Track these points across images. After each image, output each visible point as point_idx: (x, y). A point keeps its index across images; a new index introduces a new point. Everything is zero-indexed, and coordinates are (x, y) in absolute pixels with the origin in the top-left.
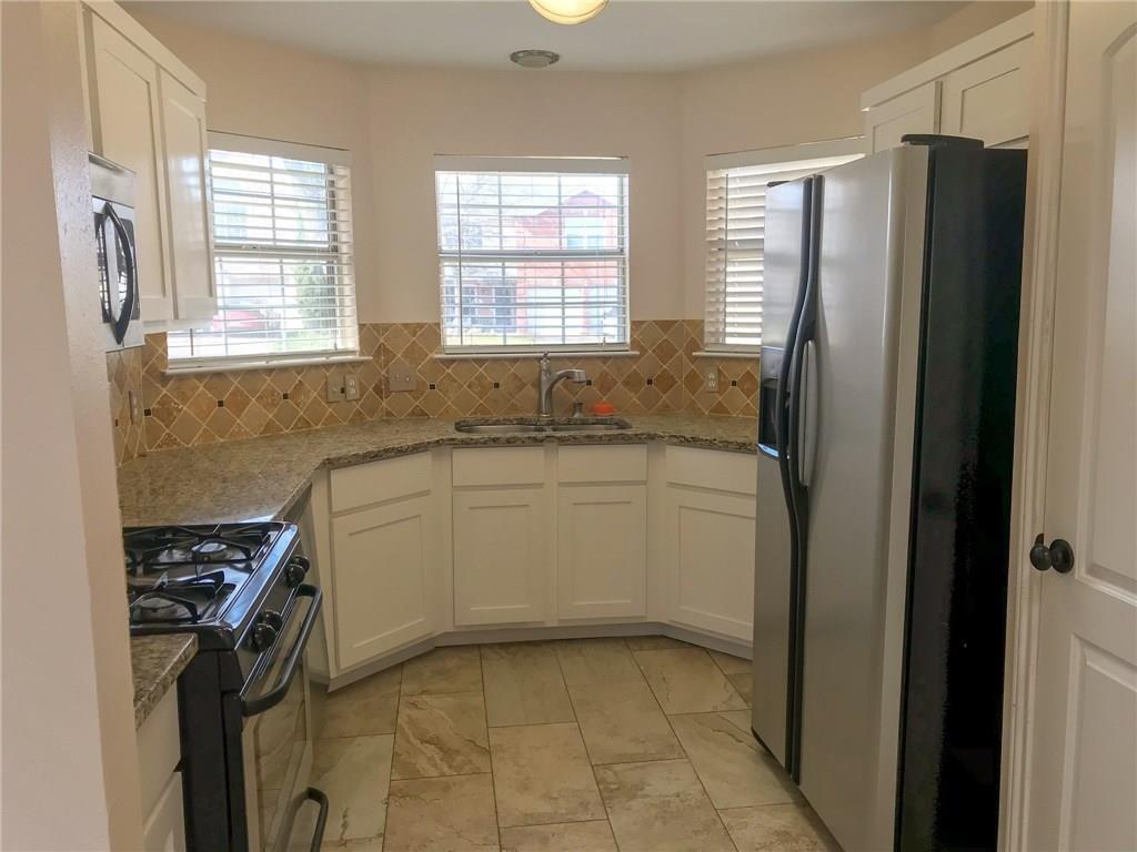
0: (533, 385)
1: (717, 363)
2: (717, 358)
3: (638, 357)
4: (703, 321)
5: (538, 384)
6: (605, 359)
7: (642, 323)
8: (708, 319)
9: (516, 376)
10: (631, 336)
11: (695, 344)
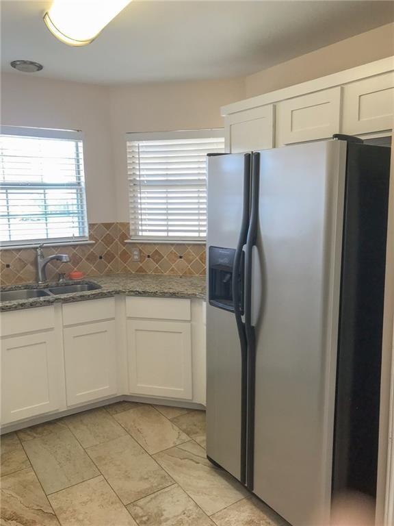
0: (31, 264)
1: (138, 246)
2: (138, 243)
3: (94, 244)
4: (129, 223)
5: (35, 263)
6: (74, 246)
7: (94, 225)
8: (131, 222)
9: (20, 259)
10: (89, 232)
11: (125, 236)
